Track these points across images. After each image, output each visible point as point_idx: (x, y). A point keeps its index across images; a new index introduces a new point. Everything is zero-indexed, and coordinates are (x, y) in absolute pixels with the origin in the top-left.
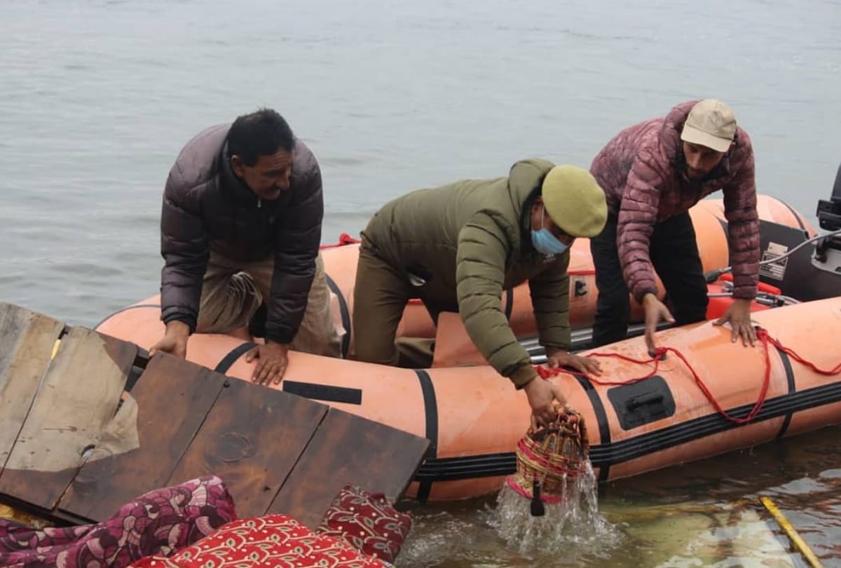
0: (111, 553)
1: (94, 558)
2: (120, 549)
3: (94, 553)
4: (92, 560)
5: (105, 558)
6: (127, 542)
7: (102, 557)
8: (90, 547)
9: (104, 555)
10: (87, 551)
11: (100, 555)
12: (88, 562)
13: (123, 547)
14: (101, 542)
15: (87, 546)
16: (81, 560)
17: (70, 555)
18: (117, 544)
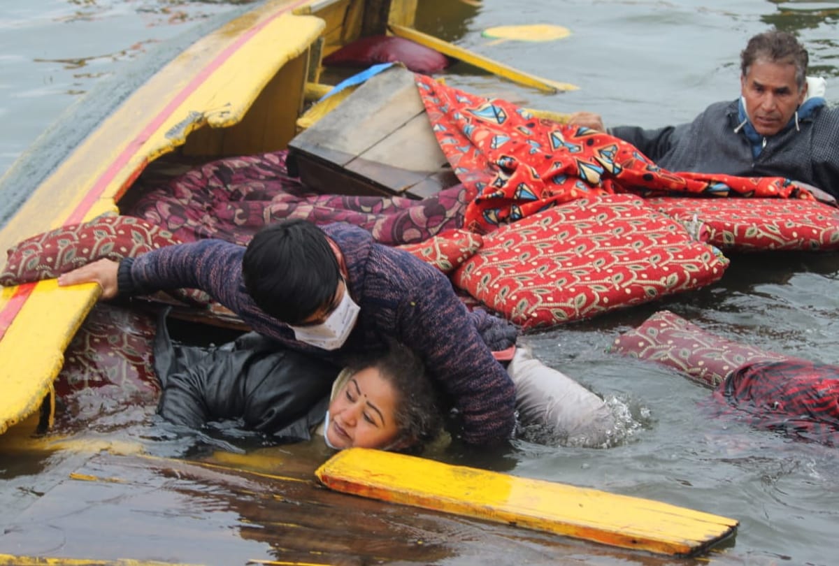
0: (435, 223)
1: (413, 225)
2: (446, 220)
3: (414, 221)
4: (412, 227)
5: (428, 228)
6: (458, 213)
7: (424, 226)
8: (411, 215)
9: (427, 223)
10: (408, 218)
11: (422, 223)
12: (406, 229)
13: (451, 219)
14: (425, 211)
15: (408, 215)
16: (398, 227)
17: (388, 222)
18: (445, 214)
